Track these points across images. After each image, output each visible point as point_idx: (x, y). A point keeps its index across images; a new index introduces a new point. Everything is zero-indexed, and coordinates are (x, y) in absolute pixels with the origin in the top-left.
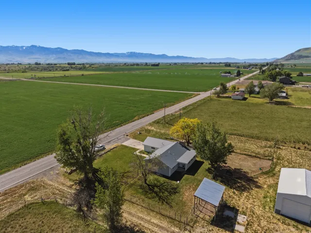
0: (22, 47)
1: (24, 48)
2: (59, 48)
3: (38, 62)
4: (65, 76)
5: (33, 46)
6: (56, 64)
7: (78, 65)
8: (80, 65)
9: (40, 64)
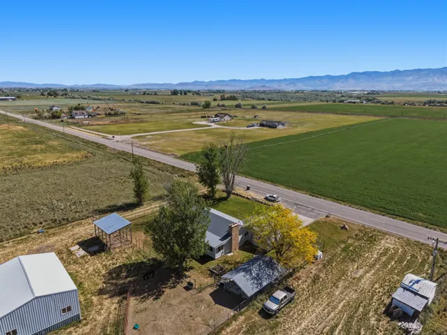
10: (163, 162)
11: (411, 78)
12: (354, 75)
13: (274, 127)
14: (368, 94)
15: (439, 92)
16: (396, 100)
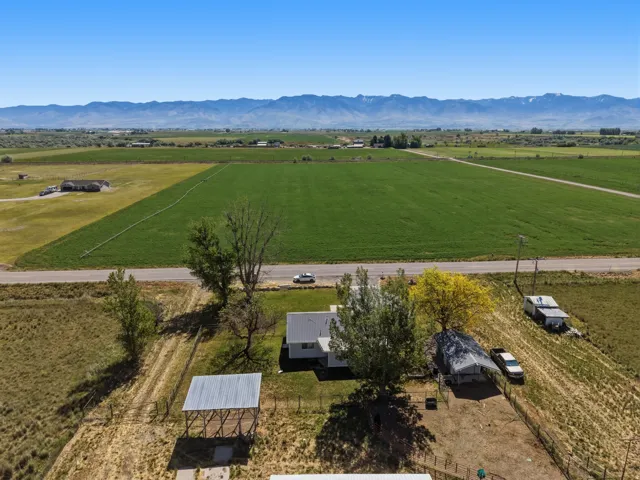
0: (529, 98)
1: (531, 100)
2: (604, 96)
3: (539, 128)
4: (538, 156)
5: (548, 95)
6: (573, 133)
7: (627, 133)
8: (632, 134)
9: (540, 132)
10: (13, 283)
11: (174, 113)
12: (95, 106)
13: (96, 190)
14: (133, 133)
15: (228, 131)
16: (176, 140)
